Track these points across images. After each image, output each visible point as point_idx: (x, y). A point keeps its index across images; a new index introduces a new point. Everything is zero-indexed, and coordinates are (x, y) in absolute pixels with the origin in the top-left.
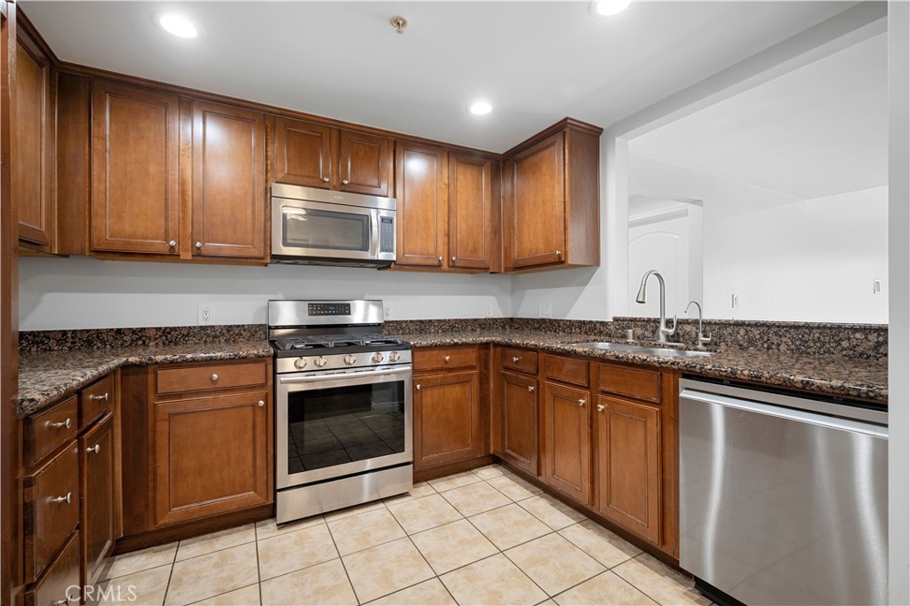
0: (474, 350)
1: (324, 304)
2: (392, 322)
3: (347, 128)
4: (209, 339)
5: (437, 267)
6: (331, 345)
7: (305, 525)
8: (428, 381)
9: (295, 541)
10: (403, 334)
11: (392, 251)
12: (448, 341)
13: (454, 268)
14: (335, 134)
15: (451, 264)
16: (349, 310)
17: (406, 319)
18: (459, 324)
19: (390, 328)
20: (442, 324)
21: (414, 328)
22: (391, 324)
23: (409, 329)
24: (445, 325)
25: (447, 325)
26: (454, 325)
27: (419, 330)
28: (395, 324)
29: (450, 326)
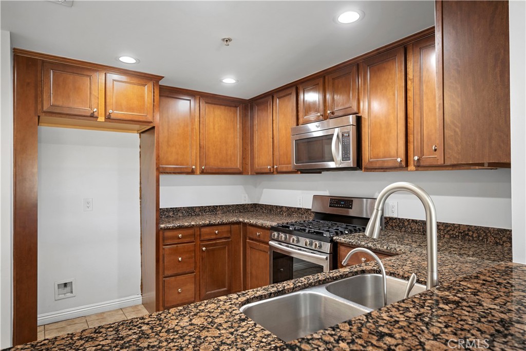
1: (338, 200)
3: (332, 71)
11: (349, 159)
13: (421, 167)
14: (326, 80)
16: (352, 205)
18: (473, 232)
19: (394, 224)
20: (449, 228)
21: (416, 228)
22: (394, 221)
23: (411, 228)
24: (454, 230)
25: (456, 230)
26: (466, 232)
27: (422, 230)
28: (398, 222)
29: (461, 233)
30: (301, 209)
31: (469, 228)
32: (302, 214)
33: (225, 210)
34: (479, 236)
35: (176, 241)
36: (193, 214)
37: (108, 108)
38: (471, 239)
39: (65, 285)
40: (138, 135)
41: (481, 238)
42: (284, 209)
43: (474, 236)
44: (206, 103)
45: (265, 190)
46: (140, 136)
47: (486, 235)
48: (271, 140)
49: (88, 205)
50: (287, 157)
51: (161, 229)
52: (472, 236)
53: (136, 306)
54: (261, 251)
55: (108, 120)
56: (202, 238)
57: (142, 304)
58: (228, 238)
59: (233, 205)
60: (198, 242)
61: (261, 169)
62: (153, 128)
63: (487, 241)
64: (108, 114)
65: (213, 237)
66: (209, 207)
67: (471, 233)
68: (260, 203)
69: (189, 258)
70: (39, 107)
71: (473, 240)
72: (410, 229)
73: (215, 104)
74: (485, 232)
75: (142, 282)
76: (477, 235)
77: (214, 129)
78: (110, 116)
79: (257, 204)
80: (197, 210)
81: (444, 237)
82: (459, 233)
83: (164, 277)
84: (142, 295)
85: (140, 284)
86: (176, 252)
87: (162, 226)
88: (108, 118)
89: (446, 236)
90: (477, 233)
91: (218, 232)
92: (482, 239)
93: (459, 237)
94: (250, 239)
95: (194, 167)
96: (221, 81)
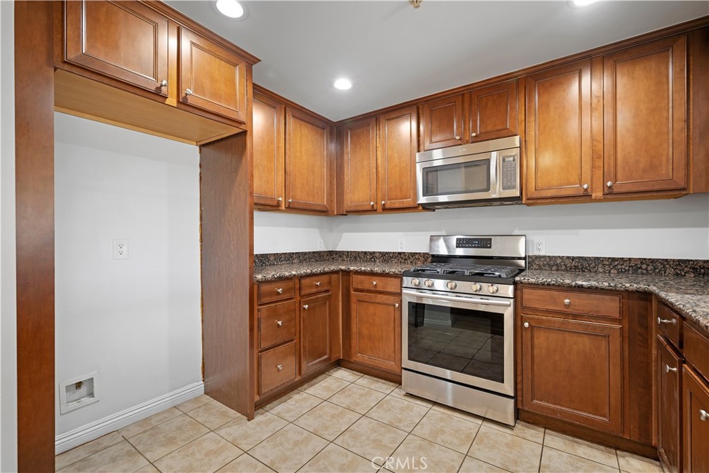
0: (617, 298)
1: (469, 239)
2: (544, 257)
3: (478, 87)
4: (402, 261)
5: (585, 197)
6: (467, 273)
7: (418, 402)
8: (541, 321)
9: (402, 407)
10: (557, 270)
11: (514, 187)
12: (567, 281)
13: (611, 195)
14: (467, 98)
15: (606, 191)
16: (490, 244)
17: (561, 255)
18: (648, 265)
19: (542, 263)
20: (616, 263)
21: (573, 265)
22: (542, 259)
23: (566, 266)
24: (623, 265)
25: (625, 264)
26: (639, 266)
27: (580, 267)
28: (548, 260)
29: (632, 267)
30: (404, 253)
31: (643, 261)
32: (405, 259)
33: (301, 258)
34: (655, 269)
35: (275, 298)
36: (267, 263)
37: (183, 86)
38: (645, 272)
39: (79, 385)
40: (198, 148)
41: (657, 271)
42: (377, 255)
43: (649, 269)
44: (294, 116)
45: (345, 235)
46: (200, 150)
47: (664, 267)
48: (375, 170)
49: (121, 250)
50: (401, 191)
51: (258, 281)
52: (646, 269)
53: (197, 399)
54: (379, 303)
55: (182, 106)
56: (303, 293)
57: (205, 393)
58: (327, 291)
59: (309, 253)
60: (298, 298)
61: (356, 206)
62: (245, 133)
63: (665, 273)
64: (184, 95)
65: (314, 290)
66: (284, 254)
67: (644, 266)
68: (338, 250)
69: (290, 321)
70: (57, 51)
71: (648, 273)
72: (564, 267)
73: (302, 120)
74: (662, 264)
75: (203, 363)
76: (652, 267)
77: (301, 152)
78: (187, 99)
79: (333, 251)
80: (272, 258)
81: (610, 272)
82: (630, 266)
83: (261, 352)
84: (204, 381)
85: (201, 365)
86: (275, 314)
87: (259, 277)
88: (183, 103)
89: (612, 271)
90: (653, 265)
91: (320, 284)
92: (659, 272)
93: (629, 271)
94: (356, 290)
95: (280, 199)
96: (331, 85)
